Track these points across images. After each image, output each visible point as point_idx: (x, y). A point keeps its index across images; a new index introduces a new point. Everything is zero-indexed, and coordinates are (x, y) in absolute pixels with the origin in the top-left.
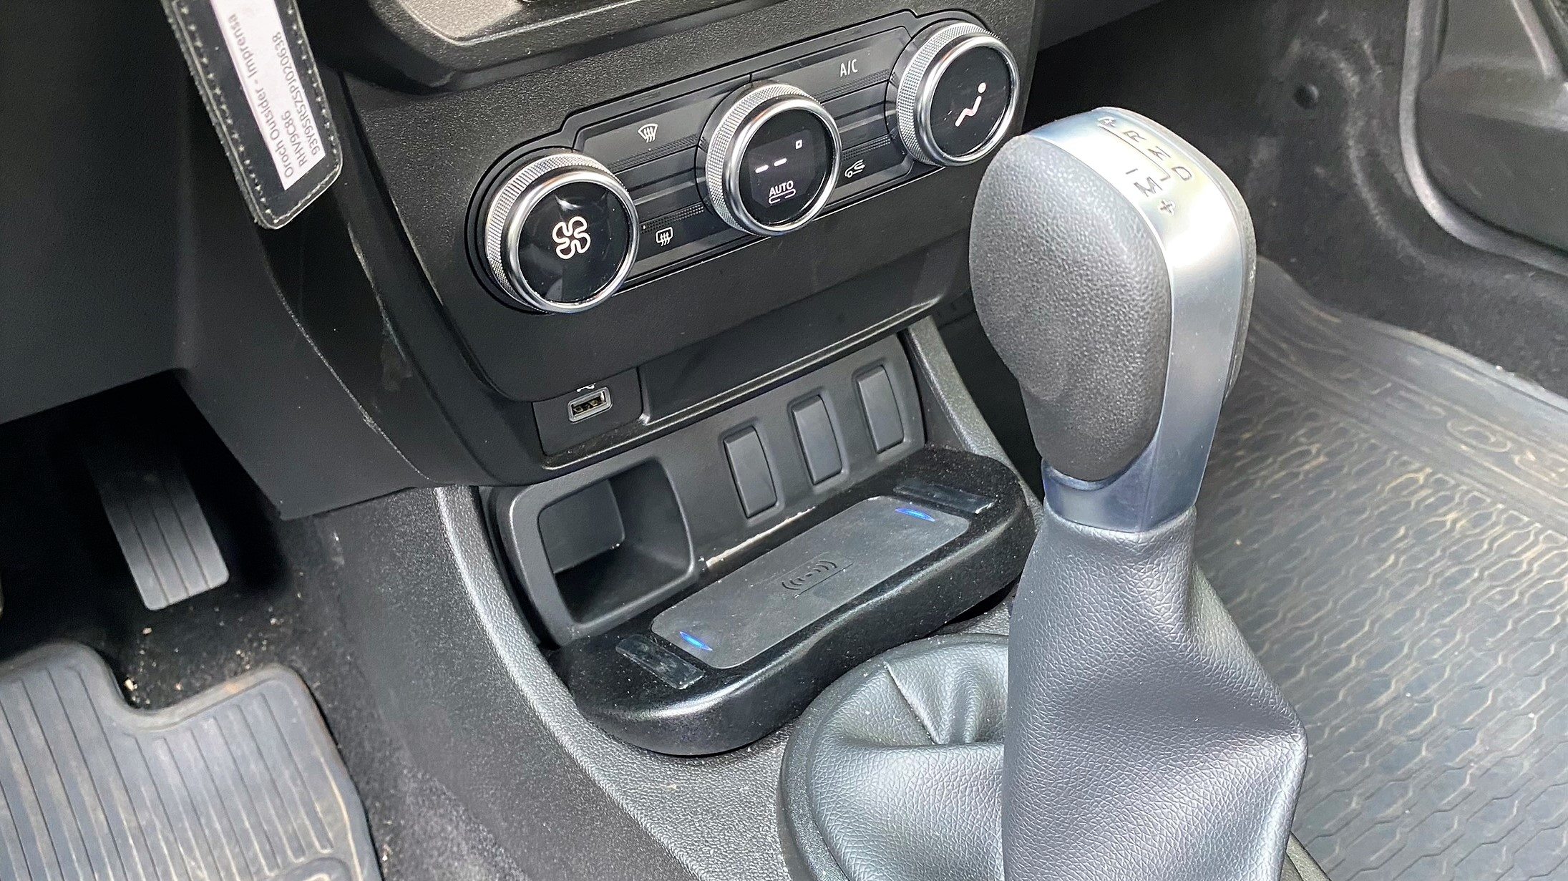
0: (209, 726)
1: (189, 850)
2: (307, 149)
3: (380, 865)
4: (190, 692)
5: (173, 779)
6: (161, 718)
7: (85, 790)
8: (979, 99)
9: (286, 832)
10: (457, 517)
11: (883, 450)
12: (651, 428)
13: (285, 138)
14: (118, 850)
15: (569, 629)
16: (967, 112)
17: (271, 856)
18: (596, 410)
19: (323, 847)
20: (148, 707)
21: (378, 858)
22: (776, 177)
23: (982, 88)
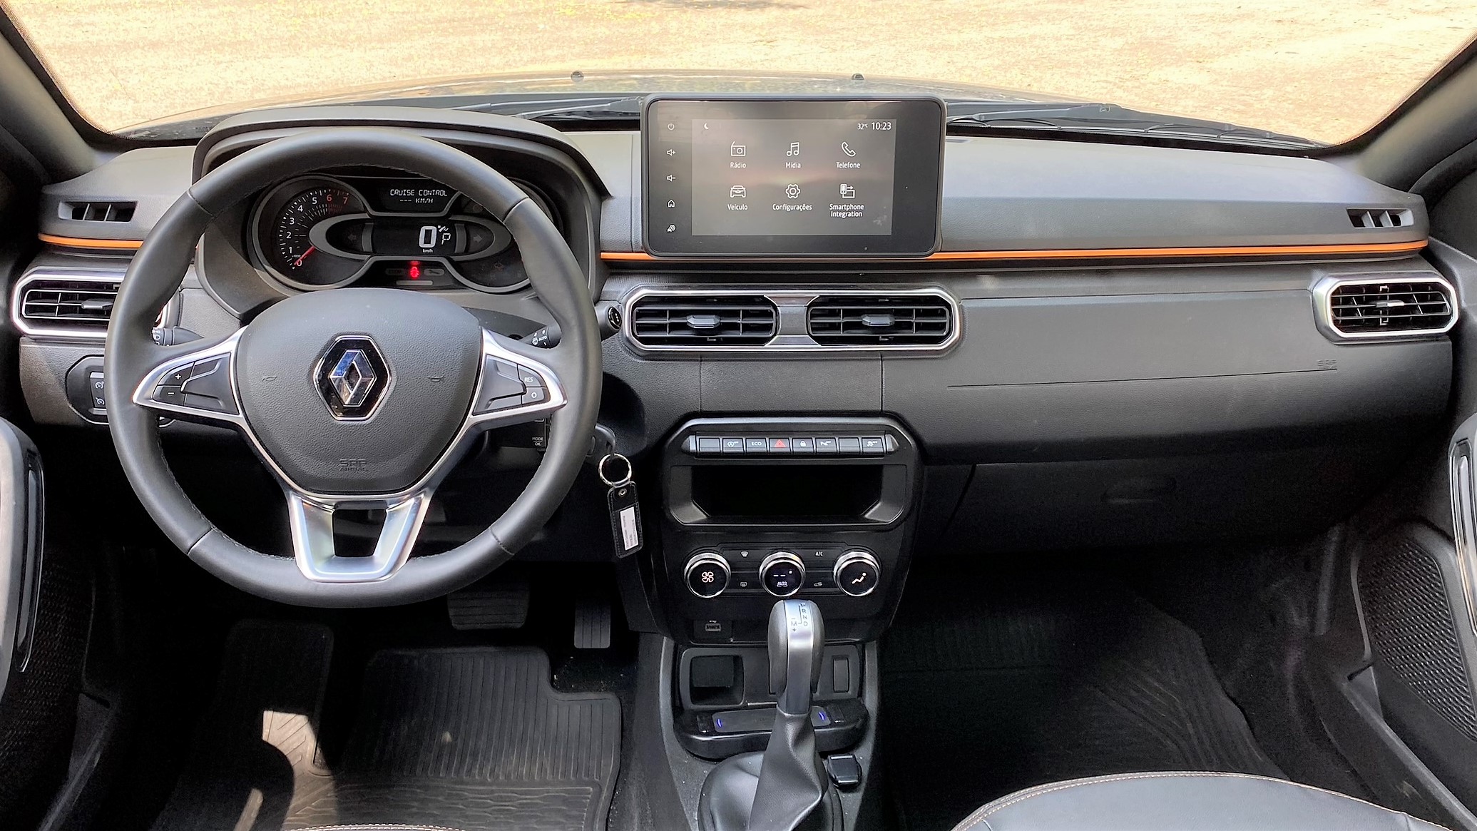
0: (577, 708)
1: (547, 756)
2: (633, 541)
3: (614, 795)
4: (576, 690)
5: (554, 724)
6: (561, 696)
7: (520, 713)
8: (862, 578)
9: (586, 765)
10: (667, 648)
11: (837, 692)
12: (732, 643)
13: (629, 540)
14: (522, 741)
15: (689, 705)
16: (857, 580)
17: (577, 771)
18: (717, 630)
19: (597, 778)
20: (558, 689)
21: (615, 791)
22: (781, 579)
23: (864, 574)
